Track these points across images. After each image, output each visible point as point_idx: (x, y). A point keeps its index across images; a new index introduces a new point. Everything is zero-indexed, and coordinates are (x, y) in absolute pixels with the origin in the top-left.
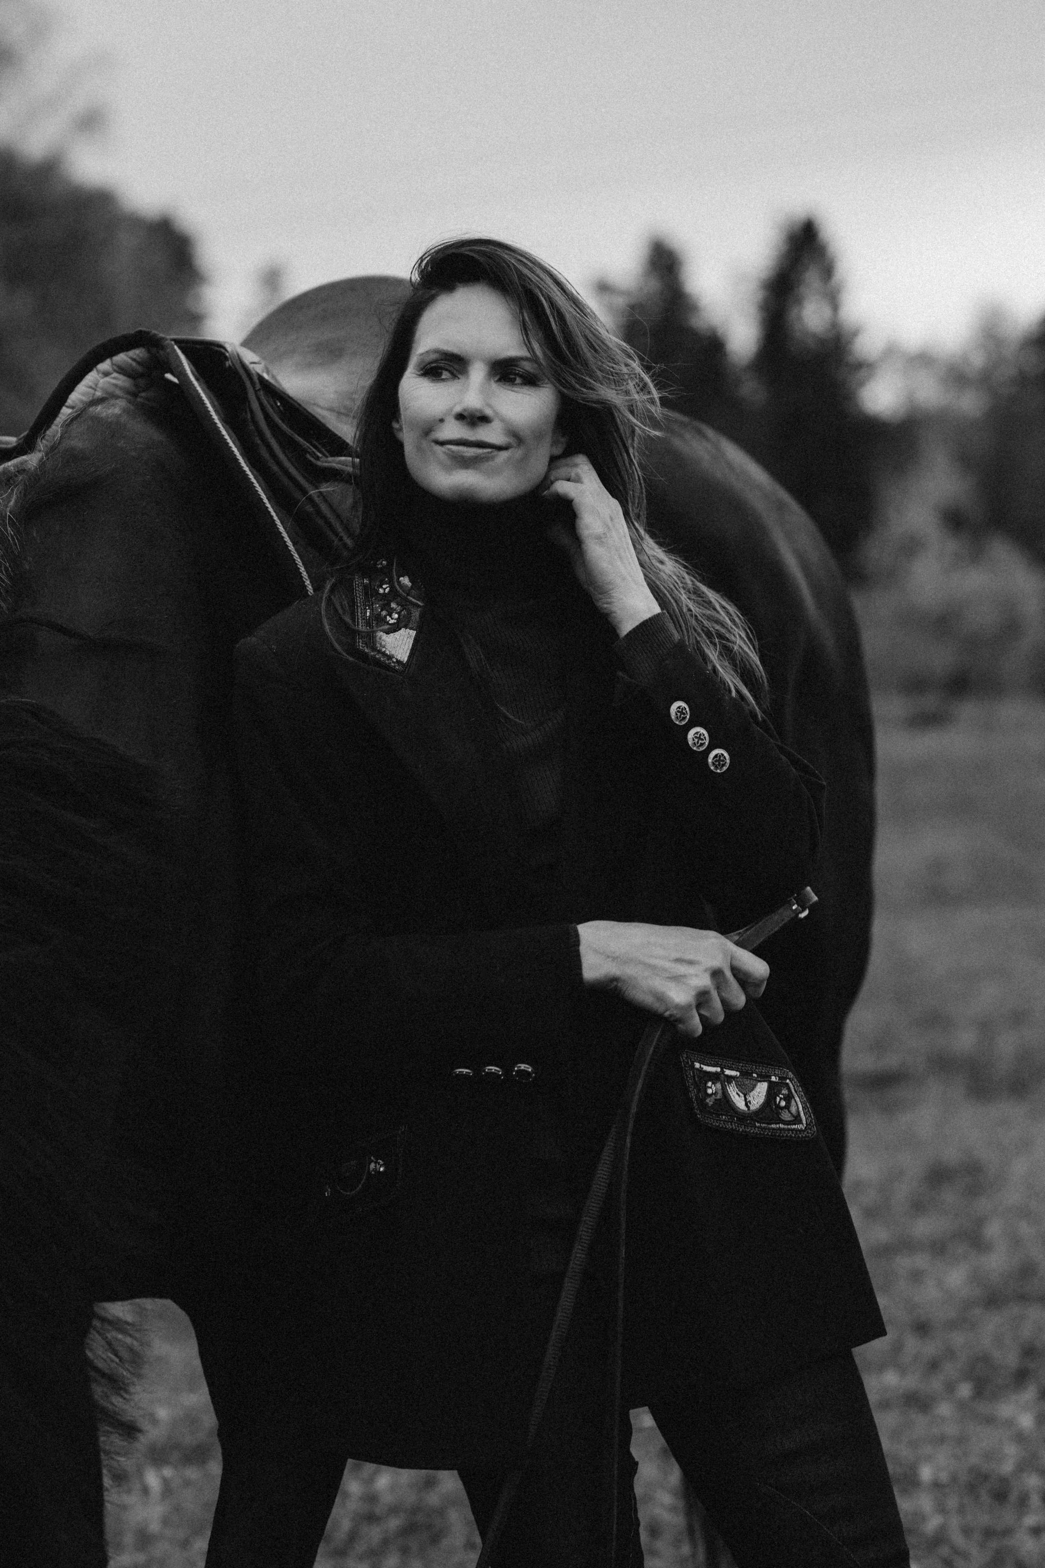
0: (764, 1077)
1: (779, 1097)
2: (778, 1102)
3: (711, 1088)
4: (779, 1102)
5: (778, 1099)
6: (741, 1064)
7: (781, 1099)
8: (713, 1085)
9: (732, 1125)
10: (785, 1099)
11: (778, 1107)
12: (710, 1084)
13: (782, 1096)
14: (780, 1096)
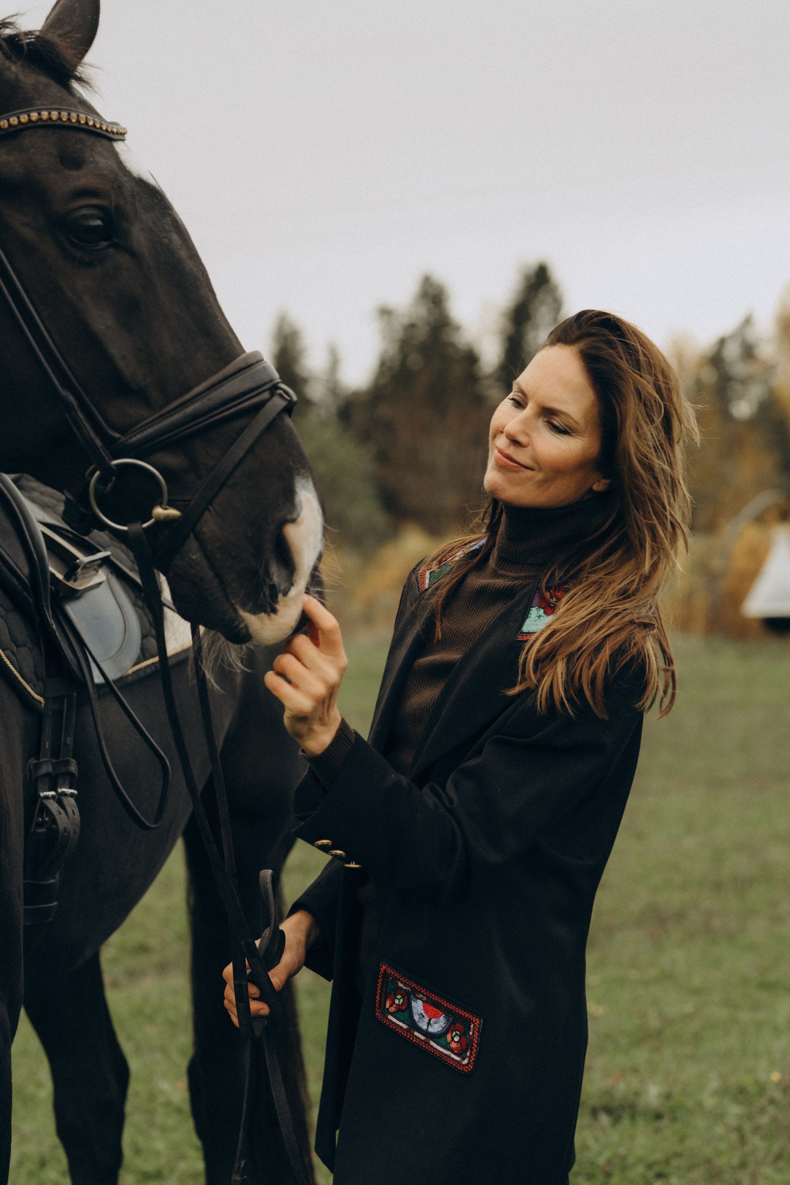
0: (448, 1013)
1: (455, 1032)
2: (453, 1036)
3: (399, 1000)
4: (455, 1036)
5: (454, 1033)
6: (433, 995)
7: (456, 1034)
8: (402, 999)
9: (407, 1034)
10: (460, 1036)
11: (452, 1038)
12: (399, 997)
13: (458, 1033)
14: (457, 1032)
